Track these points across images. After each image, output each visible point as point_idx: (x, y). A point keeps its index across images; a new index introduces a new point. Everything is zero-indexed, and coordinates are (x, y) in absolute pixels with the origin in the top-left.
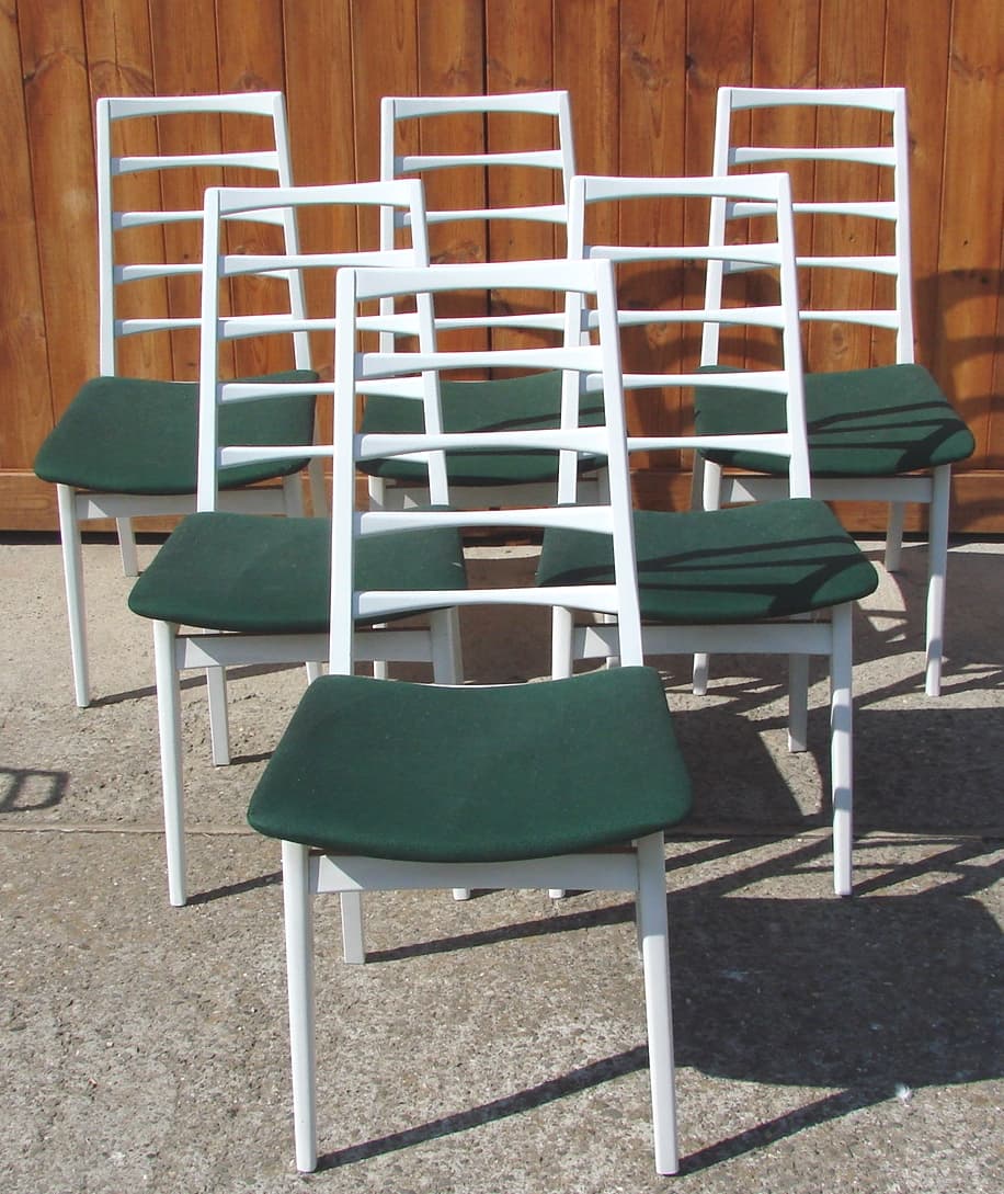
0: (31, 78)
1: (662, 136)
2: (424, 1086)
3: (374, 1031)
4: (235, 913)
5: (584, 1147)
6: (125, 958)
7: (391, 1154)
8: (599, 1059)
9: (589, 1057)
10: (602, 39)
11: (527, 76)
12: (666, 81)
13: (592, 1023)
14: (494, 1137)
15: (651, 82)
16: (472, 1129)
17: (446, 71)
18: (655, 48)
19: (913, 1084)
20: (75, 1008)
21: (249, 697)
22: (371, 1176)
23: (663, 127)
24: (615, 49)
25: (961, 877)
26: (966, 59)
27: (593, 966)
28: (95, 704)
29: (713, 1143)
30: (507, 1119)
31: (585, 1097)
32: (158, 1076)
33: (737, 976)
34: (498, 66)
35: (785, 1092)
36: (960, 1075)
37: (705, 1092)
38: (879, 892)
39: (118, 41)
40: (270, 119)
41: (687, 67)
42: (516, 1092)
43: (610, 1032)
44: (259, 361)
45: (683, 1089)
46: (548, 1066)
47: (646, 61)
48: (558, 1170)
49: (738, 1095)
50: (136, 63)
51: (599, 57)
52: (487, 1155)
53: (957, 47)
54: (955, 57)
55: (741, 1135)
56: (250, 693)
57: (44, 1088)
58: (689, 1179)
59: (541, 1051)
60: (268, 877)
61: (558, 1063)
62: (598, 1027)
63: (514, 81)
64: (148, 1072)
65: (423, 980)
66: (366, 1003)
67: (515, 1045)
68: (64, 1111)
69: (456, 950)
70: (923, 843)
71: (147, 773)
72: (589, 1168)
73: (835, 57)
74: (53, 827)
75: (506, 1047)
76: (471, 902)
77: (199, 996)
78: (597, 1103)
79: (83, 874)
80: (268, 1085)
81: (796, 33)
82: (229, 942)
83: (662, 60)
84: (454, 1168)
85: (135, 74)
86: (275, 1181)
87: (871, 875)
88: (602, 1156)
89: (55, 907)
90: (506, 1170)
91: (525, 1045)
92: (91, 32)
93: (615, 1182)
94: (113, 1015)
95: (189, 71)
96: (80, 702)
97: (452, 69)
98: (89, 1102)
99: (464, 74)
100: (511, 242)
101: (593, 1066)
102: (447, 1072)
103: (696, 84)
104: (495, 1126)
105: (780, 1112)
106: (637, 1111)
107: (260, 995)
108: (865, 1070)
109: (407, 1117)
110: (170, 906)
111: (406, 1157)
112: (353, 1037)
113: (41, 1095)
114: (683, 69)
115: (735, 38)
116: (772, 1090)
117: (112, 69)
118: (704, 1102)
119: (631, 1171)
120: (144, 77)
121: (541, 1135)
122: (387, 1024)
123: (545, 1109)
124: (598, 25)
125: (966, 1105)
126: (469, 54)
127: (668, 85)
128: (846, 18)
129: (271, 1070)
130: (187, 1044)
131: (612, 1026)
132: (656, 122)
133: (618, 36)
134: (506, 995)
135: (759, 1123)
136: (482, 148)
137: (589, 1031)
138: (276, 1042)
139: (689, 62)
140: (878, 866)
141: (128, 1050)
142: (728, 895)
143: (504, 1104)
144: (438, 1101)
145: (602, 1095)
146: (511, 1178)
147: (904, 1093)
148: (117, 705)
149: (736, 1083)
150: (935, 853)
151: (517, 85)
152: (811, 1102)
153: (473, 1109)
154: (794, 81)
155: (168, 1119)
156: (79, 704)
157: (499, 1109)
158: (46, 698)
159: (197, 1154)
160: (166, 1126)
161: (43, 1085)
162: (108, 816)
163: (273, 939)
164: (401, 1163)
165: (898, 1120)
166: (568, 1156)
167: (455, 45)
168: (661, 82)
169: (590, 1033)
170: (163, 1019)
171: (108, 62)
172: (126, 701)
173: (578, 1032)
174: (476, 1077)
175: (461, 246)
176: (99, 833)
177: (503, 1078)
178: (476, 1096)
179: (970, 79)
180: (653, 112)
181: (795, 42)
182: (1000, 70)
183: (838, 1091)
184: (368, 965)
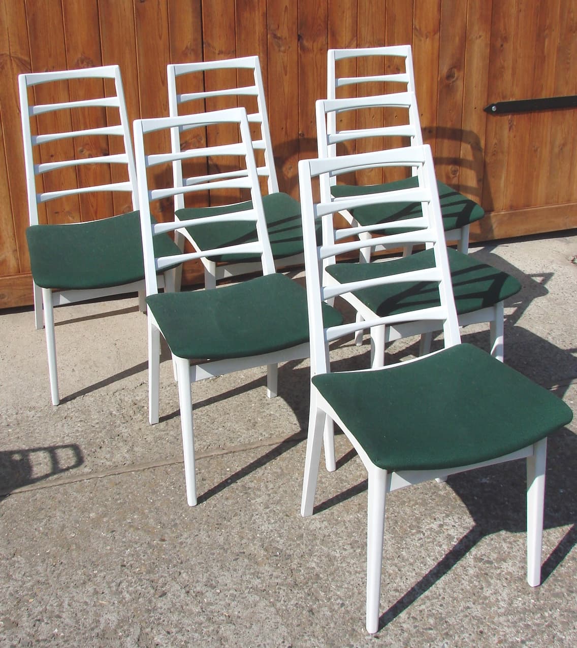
1: (288, 74)
2: (392, 572)
3: (345, 550)
4: (226, 503)
5: (489, 583)
6: (189, 541)
7: (405, 611)
8: (461, 537)
9: (456, 537)
10: (259, 28)
11: (223, 49)
12: (289, 47)
13: (444, 520)
14: (444, 589)
15: (283, 48)
16: (431, 588)
17: (184, 49)
18: (283, 32)
20: (184, 575)
21: (141, 384)
22: (405, 626)
23: (288, 69)
24: (265, 33)
26: (420, 29)
28: (63, 402)
30: (443, 578)
31: (469, 558)
32: (258, 602)
33: (485, 481)
34: (209, 45)
37: (518, 541)
39: (10, 44)
40: (112, 80)
41: (299, 40)
42: (436, 564)
43: (455, 522)
44: (92, 206)
45: (509, 542)
46: (441, 546)
47: (279, 38)
48: (486, 598)
50: (21, 54)
51: (258, 37)
52: (448, 599)
53: (416, 24)
54: (416, 28)
55: (549, 558)
57: (203, 625)
59: (431, 539)
60: (227, 479)
61: (444, 543)
62: (447, 520)
63: (217, 52)
64: (251, 602)
65: (347, 517)
66: (330, 535)
67: (416, 539)
68: (224, 635)
69: (350, 497)
71: (119, 435)
72: (499, 592)
73: (365, 31)
74: (93, 476)
75: (414, 541)
76: (337, 471)
77: (244, 553)
78: (478, 559)
79: (130, 499)
80: (317, 592)
81: (347, 20)
82: (235, 520)
83: (287, 37)
84: (439, 610)
85: (20, 60)
86: (362, 643)
88: (500, 585)
89: (129, 521)
90: (463, 604)
91: (421, 539)
93: (515, 596)
94: (207, 574)
95: (50, 56)
96: (54, 402)
97: (187, 48)
98: (234, 627)
99: (193, 50)
100: (218, 134)
101: (461, 541)
102: (396, 561)
103: (303, 48)
104: (440, 583)
105: (557, 542)
106: (497, 558)
107: (275, 545)
108: (574, 513)
109: (396, 590)
110: (190, 507)
111: (412, 612)
112: (337, 555)
113: (205, 630)
114: (297, 41)
115: (320, 25)
117: (8, 58)
119: (518, 588)
120: (25, 61)
121: (464, 582)
123: (456, 568)
124: (257, 22)
126: (195, 40)
127: (291, 49)
128: (369, 12)
129: (313, 583)
130: (259, 581)
131: (453, 519)
132: (285, 68)
133: (266, 26)
134: (393, 515)
135: (552, 550)
136: (202, 88)
138: (303, 568)
139: (299, 38)
141: (230, 592)
143: (435, 571)
144: (404, 578)
145: (476, 555)
146: (468, 608)
148: (74, 401)
151: (219, 54)
152: (565, 534)
153: (423, 578)
154: (347, 44)
155: (282, 624)
156: (54, 404)
157: (434, 574)
158: (33, 404)
159: (312, 640)
160: (284, 628)
161: (202, 624)
162: (117, 464)
163: (257, 513)
164: (413, 614)
166: (485, 589)
167: (187, 36)
168: (287, 48)
169: (446, 525)
170: (235, 570)
171: (5, 54)
172: (78, 398)
173: (441, 526)
174: (412, 561)
175: (194, 138)
176: (119, 474)
177: (424, 558)
178: (419, 570)
179: (422, 39)
180: (283, 62)
181: (347, 25)
182: (435, 33)
183: (571, 526)
184: (316, 515)
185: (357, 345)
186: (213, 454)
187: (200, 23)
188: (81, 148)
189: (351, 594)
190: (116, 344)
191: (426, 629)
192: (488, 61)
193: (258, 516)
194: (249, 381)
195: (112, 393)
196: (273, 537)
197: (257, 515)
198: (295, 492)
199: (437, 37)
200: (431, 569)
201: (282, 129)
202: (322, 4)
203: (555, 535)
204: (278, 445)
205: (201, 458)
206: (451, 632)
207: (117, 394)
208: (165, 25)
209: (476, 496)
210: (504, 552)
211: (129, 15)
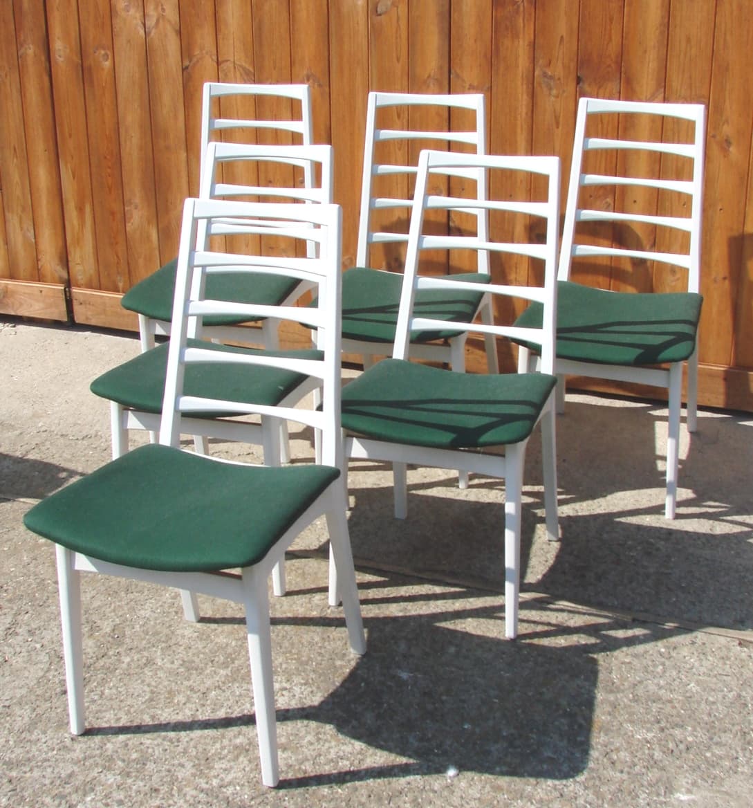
0: (187, 68)
1: (560, 128)
2: (176, 701)
3: (173, 663)
5: (237, 757)
7: (129, 736)
10: (523, 61)
11: (475, 84)
12: (564, 91)
13: (295, 686)
14: (192, 739)
15: (554, 92)
16: (183, 732)
17: (426, 77)
18: (558, 70)
19: (462, 767)
20: (27, 616)
21: (249, 454)
22: (109, 746)
23: (561, 119)
24: (531, 69)
25: (598, 641)
27: (323, 651)
29: (312, 774)
30: (206, 731)
32: (41, 663)
33: (405, 675)
34: (458, 76)
36: (498, 769)
37: (330, 742)
38: (536, 641)
39: (235, 48)
40: (299, 101)
41: (578, 83)
42: (223, 717)
43: (302, 693)
45: (319, 738)
47: (551, 78)
48: (211, 768)
49: (348, 749)
50: (245, 62)
51: (521, 75)
52: (180, 749)
55: (332, 774)
56: (250, 451)
58: (282, 792)
62: (297, 688)
63: (467, 86)
64: (38, 660)
65: (222, 640)
66: (181, 646)
67: (244, 688)
70: (590, 614)
72: (230, 771)
73: (677, 82)
77: (95, 623)
81: (651, 64)
83: (562, 78)
84: (157, 752)
85: (244, 69)
87: (539, 628)
90: (183, 760)
92: (220, 42)
95: (275, 68)
97: (429, 77)
99: (437, 80)
100: (463, 189)
102: (194, 696)
108: (440, 752)
109: (153, 717)
111: (134, 739)
112: (159, 664)
114: (575, 84)
115: (609, 66)
116: (371, 750)
117: (231, 65)
118: (324, 749)
120: (250, 71)
121: (218, 746)
122: (183, 660)
124: (521, 53)
125: (488, 788)
126: (441, 68)
127: (565, 94)
128: (685, 55)
131: (305, 689)
132: (557, 118)
133: (533, 61)
136: (447, 128)
137: (289, 690)
138: (116, 658)
139: (579, 80)
140: (549, 624)
141: (37, 645)
142: (438, 624)
144: (177, 711)
146: (183, 766)
147: (452, 772)
149: (353, 741)
150: (593, 622)
151: (469, 89)
154: (649, 96)
159: (28, 711)
160: (25, 691)
164: (130, 742)
165: (436, 788)
166: (223, 761)
167: (431, 61)
168: (561, 92)
171: (230, 60)
174: (209, 702)
175: (433, 189)
177: (222, 706)
178: (200, 713)
180: (555, 111)
181: (650, 71)
184: (196, 623)
187: (447, 48)
191: (120, 759)
197: (156, 600)
200: (212, 718)
202: (613, 38)
203: (379, 759)
206: (134, 774)
208: (405, 42)
209: (366, 684)
211: (362, 28)
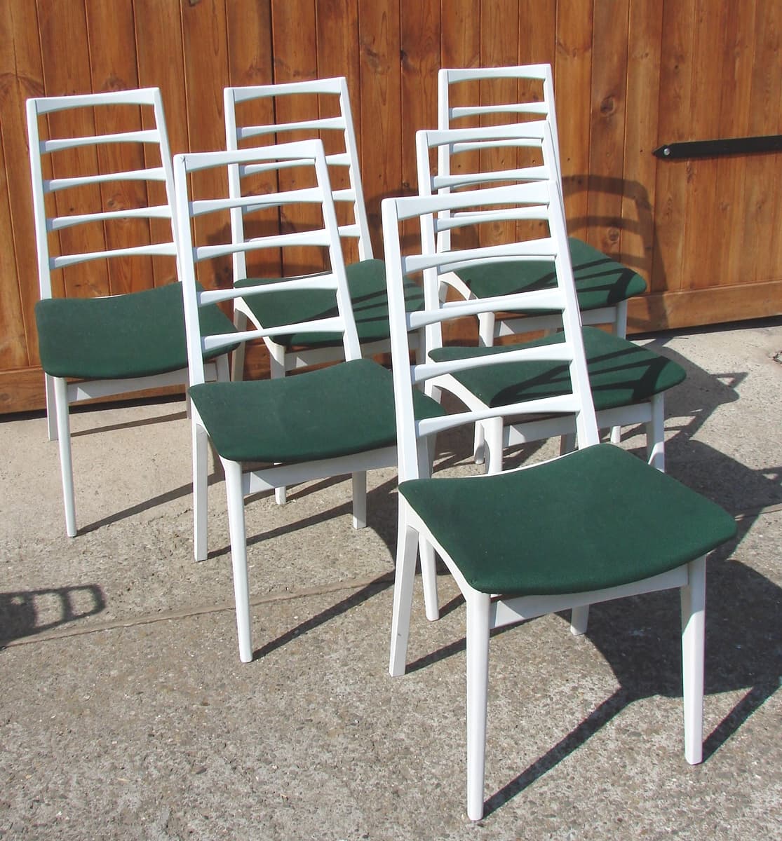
1: (387, 105)
2: (505, 745)
3: (446, 718)
4: (290, 659)
5: (633, 759)
6: (239, 705)
7: (520, 794)
8: (601, 703)
9: (594, 702)
10: (348, 42)
11: (301, 70)
12: (389, 68)
13: (579, 681)
14: (574, 767)
15: (380, 69)
16: (557, 766)
17: (248, 68)
18: (381, 47)
20: (231, 748)
22: (519, 812)
23: (387, 97)
24: (356, 49)
26: (565, 44)
27: (550, 645)
28: (81, 533)
30: (573, 754)
31: (610, 729)
32: (326, 781)
33: (638, 633)
34: (281, 63)
35: (721, 697)
39: (17, 60)
40: (151, 107)
41: (401, 58)
42: (565, 736)
43: (594, 684)
45: (664, 709)
46: (573, 714)
47: (375, 55)
48: (629, 778)
50: (31, 74)
51: (346, 54)
52: (579, 779)
53: (560, 37)
54: (560, 44)
55: (716, 729)
57: (252, 809)
59: (560, 706)
60: (295, 629)
61: (577, 711)
62: (583, 682)
63: (292, 72)
64: (317, 781)
65: (451, 678)
66: (426, 700)
67: (541, 705)
68: (279, 821)
69: (456, 653)
71: (153, 575)
72: (646, 772)
73: (491, 47)
74: (116, 625)
75: (538, 708)
76: (441, 620)
77: (311, 721)
78: (621, 730)
79: (163, 653)
80: (405, 770)
81: (466, 32)
82: (302, 680)
83: (386, 54)
84: (566, 793)
85: (30, 81)
86: (462, 832)
88: (648, 762)
89: (161, 680)
90: (598, 786)
91: (548, 705)
93: (667, 776)
94: (262, 747)
95: (70, 77)
96: (70, 533)
97: (251, 67)
98: (293, 811)
99: (259, 70)
100: (293, 182)
101: (600, 708)
102: (512, 733)
103: (407, 68)
104: (569, 759)
105: (727, 710)
106: (647, 729)
107: (352, 711)
108: (753, 674)
109: (510, 768)
111: (529, 794)
112: (435, 724)
113: (254, 814)
114: (398, 59)
115: (429, 38)
117: (14, 79)
119: (672, 767)
120: (37, 83)
121: (601, 759)
122: (451, 711)
123: (592, 742)
124: (345, 31)
126: (262, 56)
127: (390, 70)
128: (496, 22)
129: (400, 759)
130: (329, 755)
131: (592, 680)
132: (383, 94)
133: (358, 39)
134: (512, 675)
135: (721, 720)
136: (272, 120)
138: (388, 740)
139: (402, 55)
141: (291, 768)
143: (564, 745)
144: (522, 753)
145: (619, 725)
146: (605, 790)
148: (96, 532)
151: (294, 76)
152: (740, 700)
153: (547, 753)
154: (466, 64)
155: (356, 808)
156: (69, 536)
157: (563, 748)
158: (41, 535)
159: (395, 827)
160: (359, 813)
161: (251, 807)
162: (149, 610)
163: (331, 671)
164: (530, 798)
166: (628, 767)
167: (252, 52)
168: (386, 68)
169: (582, 688)
170: (298, 742)
171: (10, 73)
172: (101, 528)
173: (575, 689)
174: (533, 732)
175: (261, 187)
176: (150, 622)
177: (549, 728)
178: (542, 744)
179: (568, 57)
180: (381, 89)
181: (466, 38)
182: (586, 50)
183: (748, 690)
184: (408, 675)
185: (477, 462)
186: (277, 598)
187: (269, 35)
188: (110, 200)
189: (449, 772)
190: (154, 460)
191: (547, 816)
192: (658, 88)
193: (332, 676)
194: (330, 508)
195: (147, 522)
196: (351, 701)
197: (332, 673)
198: (383, 646)
199: (588, 54)
200: (558, 742)
201: (380, 176)
202: (432, 10)
203: (726, 701)
204: (363, 588)
205: (261, 603)
206: (580, 820)
207: (154, 523)
208: (222, 36)
209: (625, 653)
210: (657, 722)
211: (174, 23)
